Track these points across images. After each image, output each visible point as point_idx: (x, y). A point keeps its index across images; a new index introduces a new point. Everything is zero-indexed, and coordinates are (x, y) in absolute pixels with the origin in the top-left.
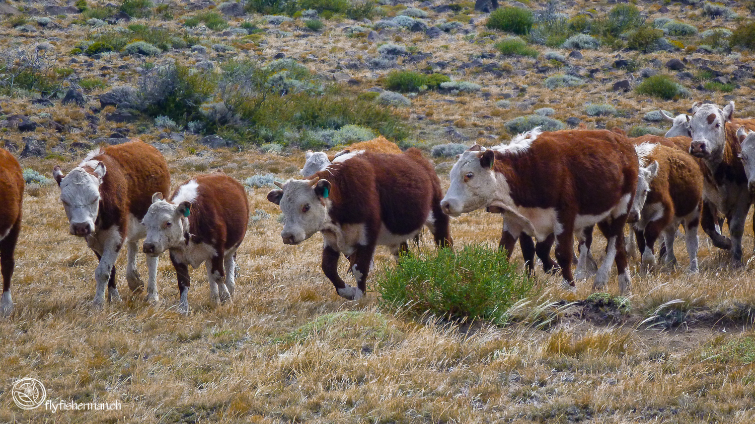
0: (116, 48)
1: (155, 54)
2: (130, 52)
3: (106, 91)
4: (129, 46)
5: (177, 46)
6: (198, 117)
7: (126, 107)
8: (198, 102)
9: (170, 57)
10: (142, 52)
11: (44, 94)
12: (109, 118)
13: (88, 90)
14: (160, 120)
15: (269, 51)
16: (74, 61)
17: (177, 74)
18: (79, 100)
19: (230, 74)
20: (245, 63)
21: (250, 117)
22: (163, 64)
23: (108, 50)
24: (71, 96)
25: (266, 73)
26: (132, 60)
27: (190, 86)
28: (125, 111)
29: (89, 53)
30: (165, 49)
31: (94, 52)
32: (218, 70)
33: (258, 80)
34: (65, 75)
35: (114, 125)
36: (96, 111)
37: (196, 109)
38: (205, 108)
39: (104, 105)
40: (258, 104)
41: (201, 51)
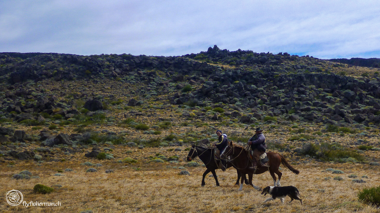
0: (297, 139)
1: (306, 141)
2: (300, 140)
3: (295, 149)
4: (300, 139)
5: (311, 139)
6: (315, 155)
7: (299, 152)
8: (315, 152)
9: (309, 141)
10: (303, 140)
11: (281, 149)
12: (295, 155)
13: (291, 149)
14: (307, 156)
15: (332, 140)
16: (288, 142)
17: (311, 145)
18: (289, 151)
19: (323, 145)
20: (326, 143)
21: (327, 155)
22: (308, 143)
23: (296, 140)
24: (287, 150)
25: (331, 145)
26: (300, 142)
27: (314, 148)
28: (299, 154)
29: (291, 141)
30: (308, 140)
31: (292, 140)
32: (320, 145)
33: (329, 147)
34: (286, 145)
35: (297, 157)
36: (293, 153)
37: (315, 153)
38: (317, 153)
39: (294, 152)
40: (329, 152)
41: (316, 140)
